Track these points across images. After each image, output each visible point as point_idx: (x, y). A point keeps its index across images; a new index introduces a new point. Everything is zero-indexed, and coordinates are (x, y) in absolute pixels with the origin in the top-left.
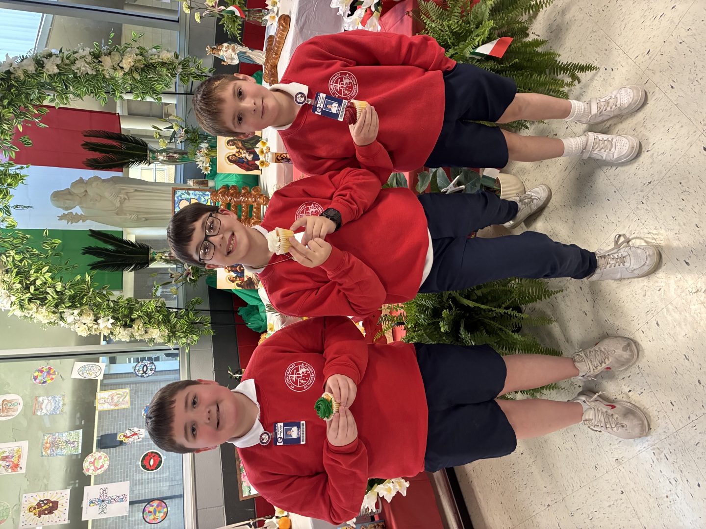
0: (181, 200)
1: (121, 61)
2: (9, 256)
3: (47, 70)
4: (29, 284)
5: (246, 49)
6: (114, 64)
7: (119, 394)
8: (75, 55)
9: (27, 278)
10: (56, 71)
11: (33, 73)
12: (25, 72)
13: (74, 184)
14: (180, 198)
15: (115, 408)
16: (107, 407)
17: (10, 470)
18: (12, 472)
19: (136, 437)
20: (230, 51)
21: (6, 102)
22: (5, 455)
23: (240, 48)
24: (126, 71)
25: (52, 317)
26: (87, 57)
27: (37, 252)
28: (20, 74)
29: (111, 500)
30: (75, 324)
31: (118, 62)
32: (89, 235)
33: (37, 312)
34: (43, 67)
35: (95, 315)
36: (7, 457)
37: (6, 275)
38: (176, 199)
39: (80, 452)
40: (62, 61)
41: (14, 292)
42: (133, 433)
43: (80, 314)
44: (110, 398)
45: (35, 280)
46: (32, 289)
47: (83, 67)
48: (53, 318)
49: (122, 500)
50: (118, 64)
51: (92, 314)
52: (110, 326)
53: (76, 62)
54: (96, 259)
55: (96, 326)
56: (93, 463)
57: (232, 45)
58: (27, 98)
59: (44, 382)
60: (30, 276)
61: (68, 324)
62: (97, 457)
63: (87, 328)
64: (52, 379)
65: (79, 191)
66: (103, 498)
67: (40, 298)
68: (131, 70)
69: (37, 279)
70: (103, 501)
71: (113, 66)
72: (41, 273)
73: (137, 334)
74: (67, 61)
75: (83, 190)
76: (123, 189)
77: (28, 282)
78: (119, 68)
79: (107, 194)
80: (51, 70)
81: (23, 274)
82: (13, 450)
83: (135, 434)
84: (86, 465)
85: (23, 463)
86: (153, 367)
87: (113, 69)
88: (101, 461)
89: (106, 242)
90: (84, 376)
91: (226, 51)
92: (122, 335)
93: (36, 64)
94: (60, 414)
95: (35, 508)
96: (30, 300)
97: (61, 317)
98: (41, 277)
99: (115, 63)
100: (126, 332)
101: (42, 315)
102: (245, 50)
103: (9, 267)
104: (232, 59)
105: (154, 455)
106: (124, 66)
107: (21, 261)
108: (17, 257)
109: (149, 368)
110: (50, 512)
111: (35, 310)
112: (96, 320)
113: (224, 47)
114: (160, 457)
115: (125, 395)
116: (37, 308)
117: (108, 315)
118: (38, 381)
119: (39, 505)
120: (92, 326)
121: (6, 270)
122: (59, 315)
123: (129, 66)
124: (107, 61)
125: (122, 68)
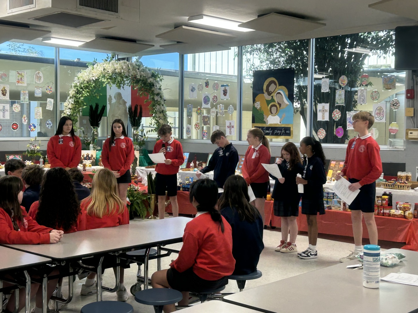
1: (162, 119)
2: (93, 83)
3: (156, 97)
4: (83, 89)
9: (85, 89)
10: (156, 99)
11: (154, 93)
13: (124, 100)
17: (17, 80)
19: (24, 121)
21: (143, 85)
22: (22, 78)
27: (94, 91)
28: (153, 89)
29: (4, 113)
30: (69, 102)
34: (156, 95)
35: (71, 108)
37: (86, 82)
40: (159, 101)
41: (80, 84)
43: (72, 104)
45: (84, 91)
46: (81, 90)
48: (71, 95)
49: (3, 116)
52: (67, 113)
54: (94, 107)
55: (67, 109)
56: (17, 107)
58: (145, 91)
59: (47, 90)
61: (69, 99)
62: (19, 108)
65: (121, 102)
66: (5, 110)
67: (78, 92)
70: (4, 110)
72: (87, 93)
74: (159, 103)
75: (121, 103)
76: (122, 117)
78: (160, 118)
81: (87, 87)
82: (24, 81)
83: (25, 121)
85: (20, 84)
86: (49, 127)
88: (17, 109)
89: (101, 111)
93: (158, 93)
95: (4, 89)
96: (78, 89)
98: (85, 93)
101: (72, 92)
103: (89, 83)
107: (91, 87)
108: (92, 86)
109: (49, 126)
110: (2, 94)
111: (74, 90)
112: (70, 108)
114: (16, 129)
117: (71, 113)
118: (47, 87)
119: (5, 90)
120: (67, 107)
122: (72, 97)
124: (161, 115)
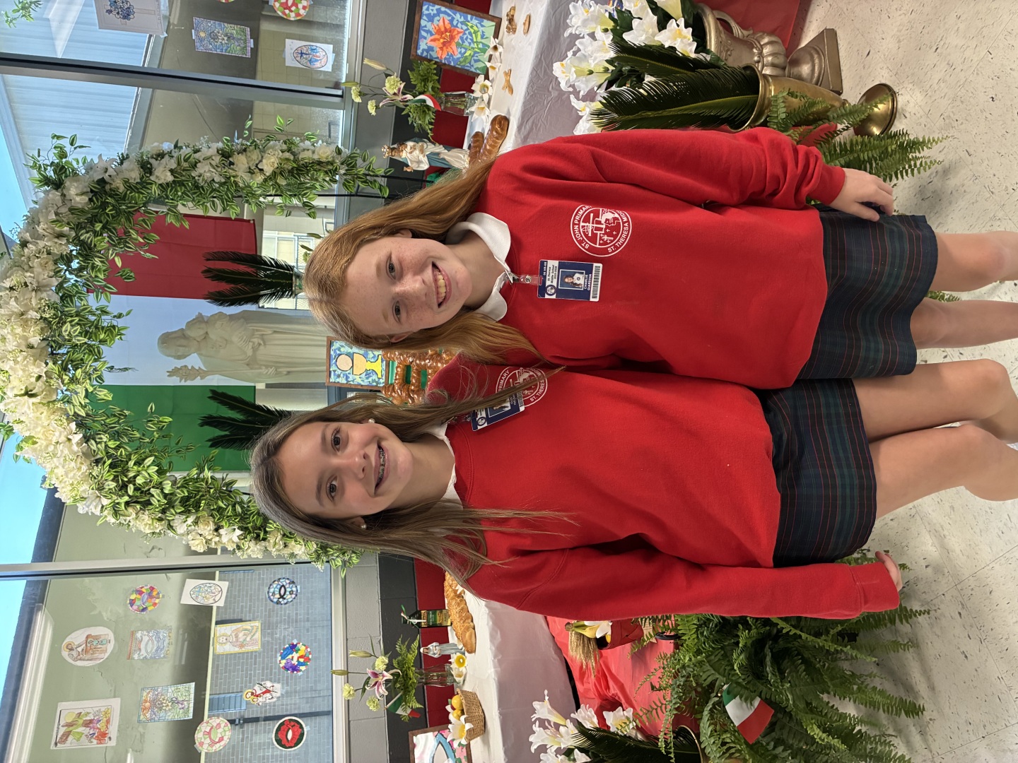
0: (340, 355)
1: (261, 161)
2: (100, 443)
3: (157, 177)
4: (127, 482)
5: (439, 149)
6: (251, 165)
7: (246, 630)
8: (197, 155)
9: (125, 471)
10: (170, 178)
11: (137, 183)
12: (126, 182)
13: (190, 324)
14: (338, 352)
15: (240, 651)
16: (229, 649)
17: (95, 742)
18: (98, 744)
19: (268, 695)
20: (417, 152)
21: (98, 227)
22: (88, 718)
23: (431, 148)
24: (268, 174)
25: (157, 526)
26: (213, 158)
27: (138, 435)
28: (119, 185)
30: (188, 534)
31: (257, 162)
32: (209, 397)
33: (136, 518)
34: (151, 173)
35: (215, 524)
36: (91, 721)
37: (95, 468)
38: (332, 353)
39: (191, 716)
40: (179, 164)
41: (106, 492)
42: (264, 690)
43: (196, 523)
44: (233, 634)
45: (135, 477)
46: (131, 489)
47: (206, 172)
48: (159, 527)
50: (257, 165)
51: (211, 522)
52: (236, 539)
53: (198, 165)
54: (217, 432)
55: (217, 539)
56: (209, 733)
57: (420, 144)
58: (128, 219)
59: (144, 609)
60: (128, 471)
61: (177, 535)
62: (215, 725)
63: (204, 541)
64: (155, 604)
65: (196, 333)
67: (141, 500)
68: (274, 173)
69: (138, 475)
71: (250, 168)
72: (144, 467)
73: (274, 549)
74: (185, 165)
75: (202, 332)
76: (257, 330)
77: (126, 479)
78: (257, 170)
79: (235, 339)
80: (163, 177)
81: (118, 466)
82: (99, 711)
83: (268, 691)
84: (199, 736)
85: (113, 731)
86: (294, 589)
87: (249, 172)
88: (220, 730)
90: (199, 600)
91: (411, 153)
92: (253, 551)
93: (142, 167)
94: (164, 657)
96: (127, 504)
97: (169, 524)
98: (144, 472)
99: (252, 162)
100: (258, 547)
101: (143, 523)
102: (438, 151)
103: (100, 455)
104: (419, 162)
105: (292, 724)
106: (265, 168)
107: (118, 447)
108: (112, 444)
109: (288, 590)
111: (134, 515)
112: (216, 530)
113: (409, 147)
114: (301, 727)
115: (254, 631)
116: (137, 514)
117: (234, 524)
118: (135, 607)
120: (212, 539)
121: (96, 460)
122: (167, 521)
123: (272, 169)
124: (241, 162)
125: (261, 170)
